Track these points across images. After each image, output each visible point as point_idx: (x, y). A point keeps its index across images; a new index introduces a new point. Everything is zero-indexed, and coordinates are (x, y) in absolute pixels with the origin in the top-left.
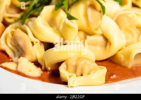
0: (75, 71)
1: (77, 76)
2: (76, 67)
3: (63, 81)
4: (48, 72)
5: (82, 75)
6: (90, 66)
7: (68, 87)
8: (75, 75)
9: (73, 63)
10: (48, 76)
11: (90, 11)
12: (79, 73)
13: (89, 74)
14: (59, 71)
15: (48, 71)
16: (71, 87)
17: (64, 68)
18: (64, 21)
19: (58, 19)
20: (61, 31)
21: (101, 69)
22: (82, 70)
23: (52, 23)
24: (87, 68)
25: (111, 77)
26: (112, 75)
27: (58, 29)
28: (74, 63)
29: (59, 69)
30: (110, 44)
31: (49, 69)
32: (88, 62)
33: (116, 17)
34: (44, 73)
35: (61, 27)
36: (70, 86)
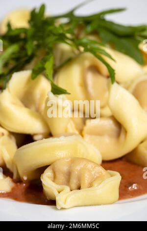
0: (68, 182)
1: (71, 190)
2: (69, 175)
3: (48, 198)
4: (24, 185)
5: (79, 188)
6: (93, 173)
7: (57, 209)
8: (67, 189)
9: (63, 167)
10: (23, 191)
11: (90, 78)
12: (74, 185)
13: (91, 185)
14: (41, 182)
15: (24, 182)
16: (62, 209)
17: (49, 177)
18: (47, 97)
19: (37, 93)
20: (43, 113)
21: (112, 176)
22: (79, 179)
23: (27, 99)
24: (88, 177)
25: (130, 188)
26: (131, 184)
27: (38, 110)
28: (65, 168)
29: (42, 180)
30: (126, 132)
31: (25, 178)
32: (90, 166)
33: (133, 86)
34: (17, 186)
35: (43, 107)
36: (59, 208)
